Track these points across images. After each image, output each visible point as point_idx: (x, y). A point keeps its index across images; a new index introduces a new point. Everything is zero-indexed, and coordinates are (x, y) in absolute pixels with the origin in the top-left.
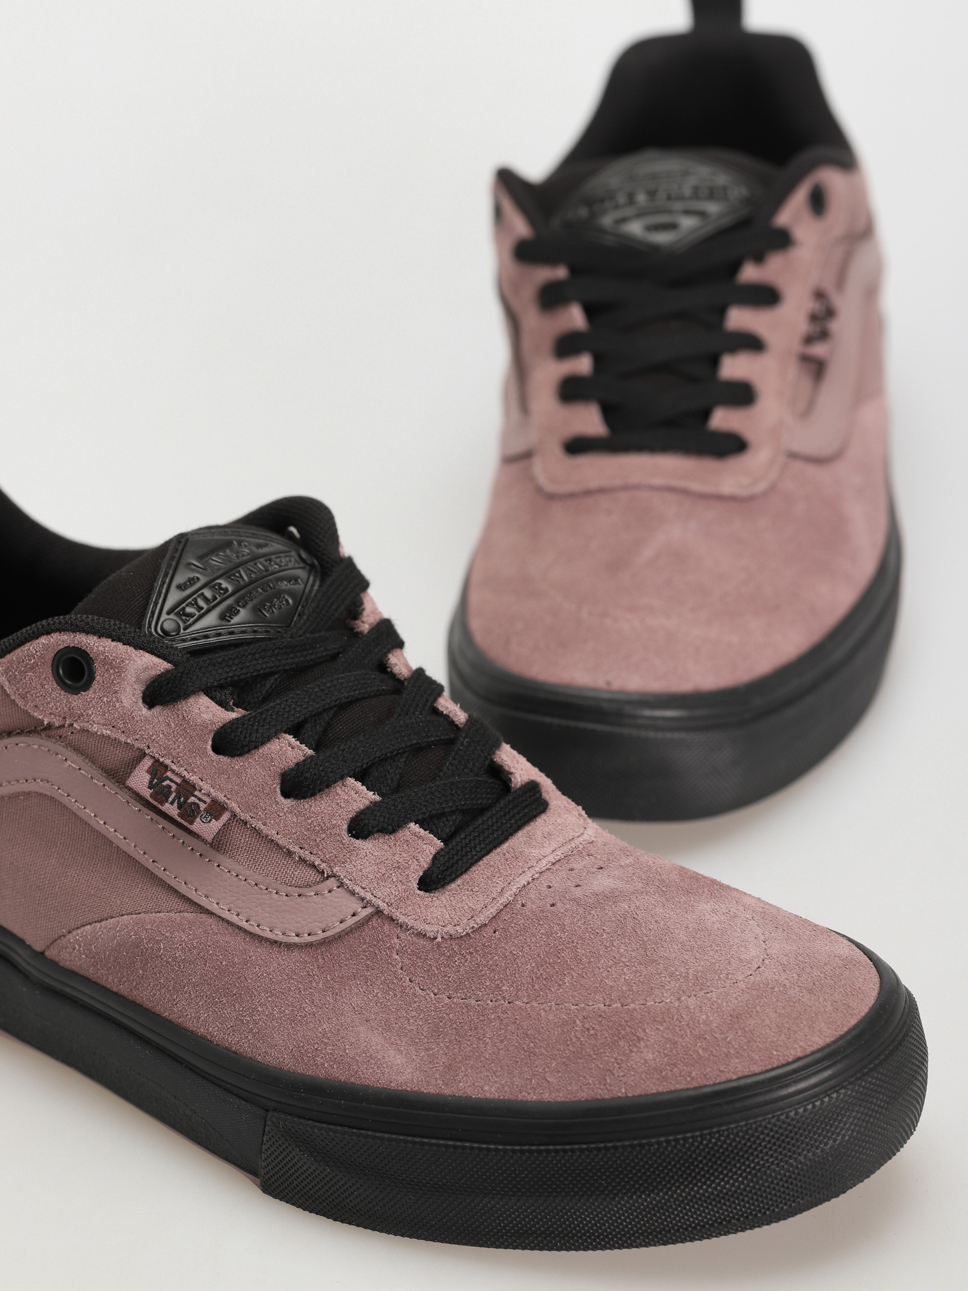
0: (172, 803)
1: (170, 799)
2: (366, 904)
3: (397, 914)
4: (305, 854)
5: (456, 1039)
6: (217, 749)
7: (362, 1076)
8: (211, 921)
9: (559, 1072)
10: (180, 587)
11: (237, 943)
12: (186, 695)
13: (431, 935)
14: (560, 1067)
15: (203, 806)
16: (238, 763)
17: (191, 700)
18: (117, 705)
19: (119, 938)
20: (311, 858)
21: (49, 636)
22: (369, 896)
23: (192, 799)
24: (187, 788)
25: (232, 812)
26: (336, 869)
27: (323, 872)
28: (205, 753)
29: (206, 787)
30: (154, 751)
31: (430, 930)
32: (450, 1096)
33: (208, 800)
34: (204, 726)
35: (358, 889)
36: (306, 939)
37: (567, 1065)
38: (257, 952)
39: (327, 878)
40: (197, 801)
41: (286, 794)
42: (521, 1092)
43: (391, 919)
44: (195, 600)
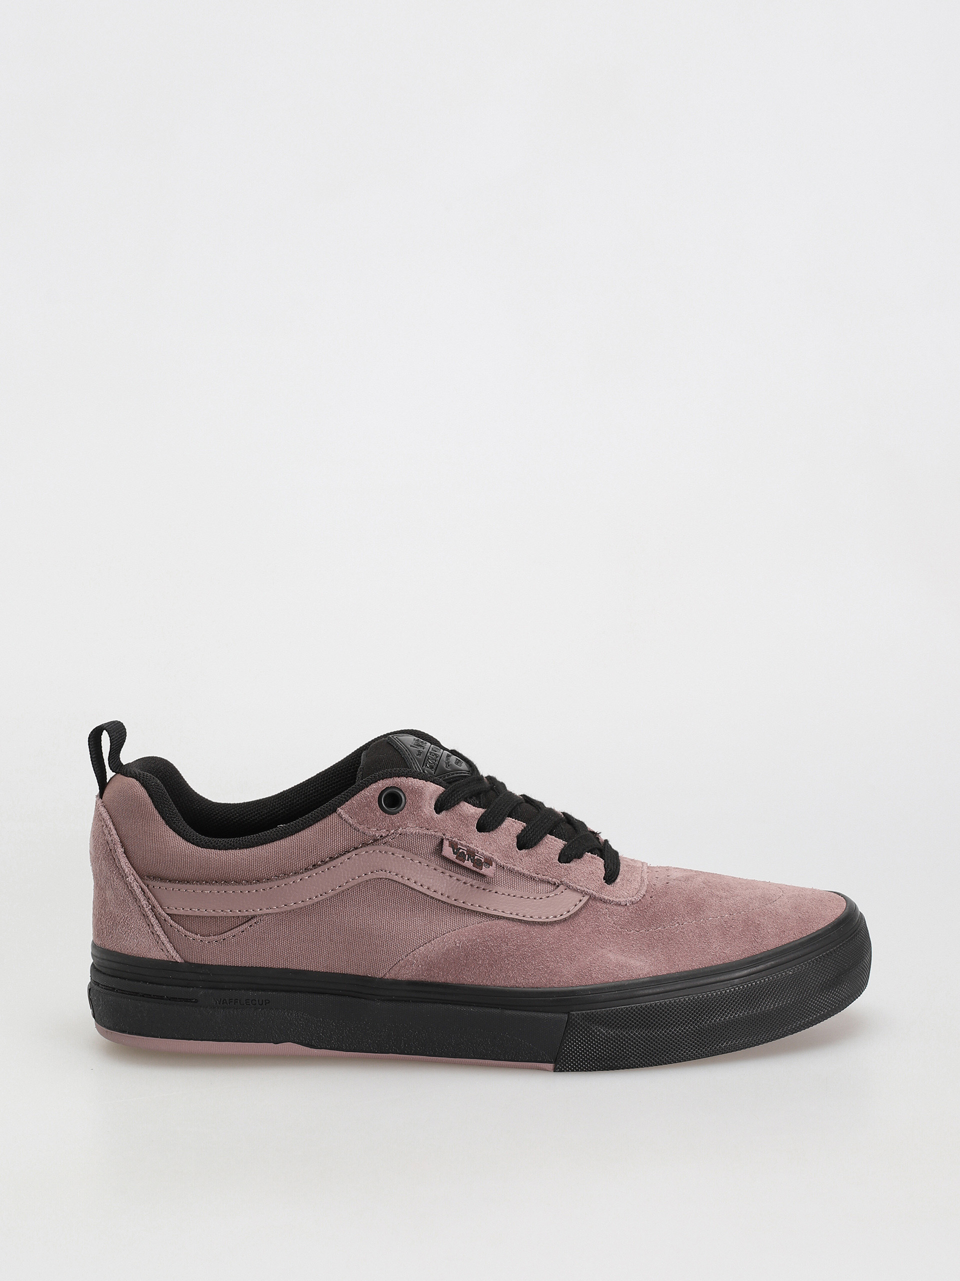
1: (467, 858)
2: (584, 893)
3: (603, 896)
4: (542, 877)
5: (664, 947)
6: (480, 830)
7: (622, 977)
8: (501, 922)
11: (522, 928)
12: (456, 803)
13: (623, 903)
15: (483, 860)
16: (493, 834)
17: (459, 805)
18: (422, 815)
19: (447, 946)
20: (546, 878)
21: (377, 783)
22: (584, 890)
23: (476, 857)
24: (472, 852)
25: (497, 862)
26: (562, 880)
27: (555, 884)
28: (475, 833)
29: (481, 850)
30: (448, 836)
31: (623, 901)
32: (675, 973)
33: (484, 857)
34: (470, 818)
35: (578, 887)
36: (560, 917)
38: (536, 931)
39: (558, 886)
40: (479, 858)
41: (520, 849)
43: (599, 899)
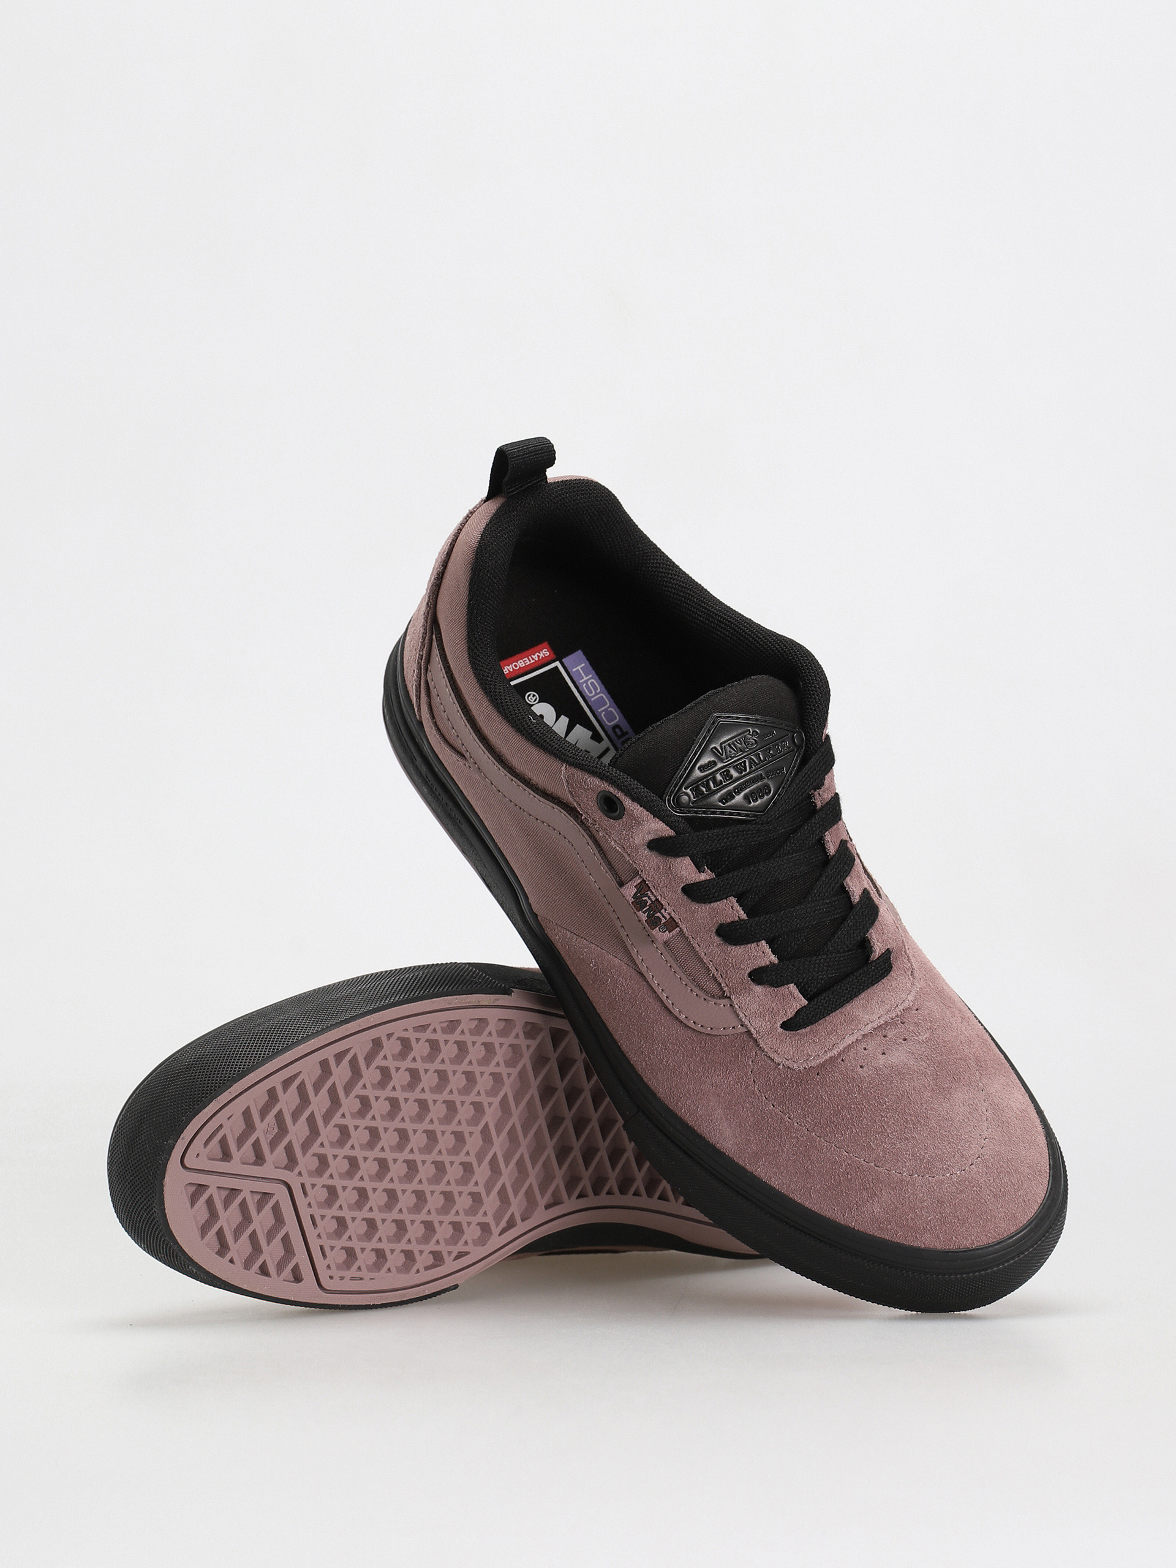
0: (644, 912)
1: (644, 910)
2: (743, 1025)
3: (760, 1041)
4: (718, 975)
6: (684, 889)
8: (645, 985)
9: (819, 1193)
10: (701, 769)
12: (677, 855)
13: (777, 1062)
14: (822, 1190)
15: (664, 921)
16: (697, 905)
17: (679, 860)
18: (631, 840)
20: (720, 980)
22: (747, 1022)
23: (658, 914)
24: (657, 905)
25: (681, 928)
26: (733, 997)
27: (724, 993)
28: (676, 892)
29: (669, 909)
30: (644, 876)
31: (777, 1058)
33: (668, 917)
34: (681, 878)
35: (741, 1015)
36: (698, 1027)
37: (826, 1191)
38: (664, 1017)
39: (725, 998)
40: (661, 917)
41: (719, 936)
42: (793, 1193)
43: (756, 1041)
44: (708, 782)
